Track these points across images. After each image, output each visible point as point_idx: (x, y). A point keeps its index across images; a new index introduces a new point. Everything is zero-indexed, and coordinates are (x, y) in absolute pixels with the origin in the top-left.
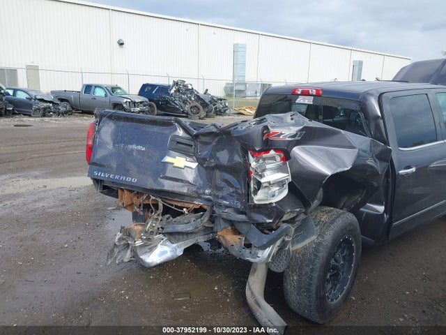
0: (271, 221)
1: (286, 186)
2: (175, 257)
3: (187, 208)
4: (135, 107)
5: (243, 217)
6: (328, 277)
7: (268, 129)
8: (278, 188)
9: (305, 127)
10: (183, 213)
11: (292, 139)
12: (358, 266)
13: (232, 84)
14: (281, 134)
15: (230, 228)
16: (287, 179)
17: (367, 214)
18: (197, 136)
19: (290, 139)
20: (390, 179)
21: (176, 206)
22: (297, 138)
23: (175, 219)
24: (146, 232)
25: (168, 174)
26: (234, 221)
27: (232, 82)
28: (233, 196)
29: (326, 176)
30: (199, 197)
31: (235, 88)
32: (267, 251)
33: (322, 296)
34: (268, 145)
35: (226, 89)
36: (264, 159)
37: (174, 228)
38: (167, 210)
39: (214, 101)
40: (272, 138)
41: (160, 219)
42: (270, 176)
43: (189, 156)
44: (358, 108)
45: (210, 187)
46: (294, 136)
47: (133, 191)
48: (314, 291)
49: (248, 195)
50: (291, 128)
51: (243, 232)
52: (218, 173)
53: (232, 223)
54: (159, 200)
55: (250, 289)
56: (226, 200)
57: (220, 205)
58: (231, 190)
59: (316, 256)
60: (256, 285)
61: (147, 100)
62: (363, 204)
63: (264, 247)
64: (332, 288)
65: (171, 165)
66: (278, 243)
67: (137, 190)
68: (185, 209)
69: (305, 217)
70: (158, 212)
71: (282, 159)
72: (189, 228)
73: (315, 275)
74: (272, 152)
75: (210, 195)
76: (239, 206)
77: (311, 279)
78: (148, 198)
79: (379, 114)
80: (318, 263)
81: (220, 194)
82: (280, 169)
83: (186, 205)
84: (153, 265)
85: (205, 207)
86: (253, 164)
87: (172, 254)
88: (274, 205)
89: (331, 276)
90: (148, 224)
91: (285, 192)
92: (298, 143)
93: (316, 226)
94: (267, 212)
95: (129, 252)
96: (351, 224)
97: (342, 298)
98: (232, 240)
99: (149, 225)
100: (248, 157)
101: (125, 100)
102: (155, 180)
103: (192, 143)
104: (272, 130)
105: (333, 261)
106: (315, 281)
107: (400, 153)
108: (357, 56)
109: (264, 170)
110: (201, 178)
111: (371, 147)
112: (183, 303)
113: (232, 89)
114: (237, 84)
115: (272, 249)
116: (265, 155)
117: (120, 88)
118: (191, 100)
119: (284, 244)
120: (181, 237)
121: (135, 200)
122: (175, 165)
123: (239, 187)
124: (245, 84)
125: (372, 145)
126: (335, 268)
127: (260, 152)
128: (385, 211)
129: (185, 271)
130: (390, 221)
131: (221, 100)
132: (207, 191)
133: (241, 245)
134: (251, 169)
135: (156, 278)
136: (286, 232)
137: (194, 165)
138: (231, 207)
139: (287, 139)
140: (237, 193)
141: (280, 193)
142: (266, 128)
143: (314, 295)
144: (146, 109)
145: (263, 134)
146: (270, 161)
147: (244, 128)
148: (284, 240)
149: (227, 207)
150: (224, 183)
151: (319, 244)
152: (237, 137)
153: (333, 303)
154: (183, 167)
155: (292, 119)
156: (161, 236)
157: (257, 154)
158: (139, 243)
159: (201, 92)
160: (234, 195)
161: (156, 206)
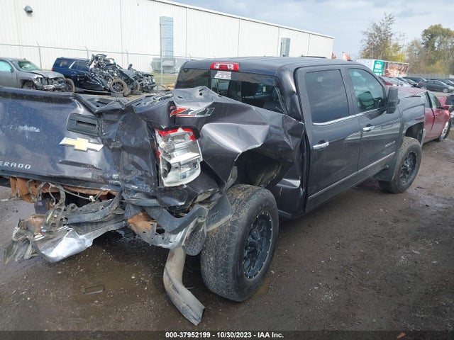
0: (183, 203)
1: (199, 166)
2: (84, 249)
3: (94, 195)
4: (48, 83)
5: (154, 202)
6: (246, 254)
7: (174, 105)
8: (189, 169)
9: (214, 103)
10: (89, 202)
11: (202, 116)
12: (276, 240)
13: (159, 59)
14: (189, 110)
15: (141, 214)
16: (198, 159)
17: (284, 189)
18: (100, 114)
19: (199, 116)
20: (305, 154)
21: (81, 194)
22: (206, 115)
23: (80, 209)
24: (47, 225)
25: (68, 159)
26: (145, 207)
27: (159, 57)
28: (142, 180)
29: (237, 154)
30: (106, 181)
31: (162, 64)
32: (180, 235)
33: (239, 274)
34: (175, 122)
35: (153, 64)
36: (173, 138)
37: (79, 218)
38: (70, 199)
39: (139, 77)
40: (178, 115)
41: (63, 208)
42: (180, 157)
43: (93, 137)
44: (274, 84)
45: (118, 171)
46: (204, 112)
47: (29, 180)
48: (231, 271)
49: (158, 177)
50: (200, 103)
51: (155, 218)
52: (125, 155)
53: (143, 209)
54: (61, 188)
55: (168, 274)
56: (134, 185)
57: (129, 191)
58: (140, 173)
59: (231, 235)
60: (173, 271)
61: (62, 76)
62: (279, 179)
63: (176, 232)
64: (250, 265)
65: (71, 149)
66: (192, 225)
67: (32, 178)
68: (91, 197)
69: (220, 196)
70: (60, 202)
71: (192, 138)
72: (98, 217)
73: (232, 254)
74: (180, 131)
75: (118, 179)
76: (149, 190)
77: (227, 259)
78: (47, 186)
79: (294, 89)
80: (234, 242)
81: (128, 178)
82: (191, 148)
83: (92, 192)
84: (58, 260)
85: (114, 193)
86: (162, 144)
87: (80, 245)
88: (186, 186)
89: (248, 253)
90: (48, 215)
91: (198, 173)
92: (208, 120)
93: (232, 204)
94: (178, 195)
95: (30, 248)
96: (266, 200)
97: (261, 273)
98: (143, 227)
99: (49, 217)
100: (155, 136)
101: (36, 76)
102: (54, 166)
103: (96, 122)
104: (179, 106)
105: (250, 239)
106: (231, 261)
107: (315, 129)
108: (285, 34)
109: (173, 150)
110: (108, 161)
111: (283, 122)
112: (96, 297)
113: (159, 64)
114: (164, 60)
115: (185, 233)
116: (172, 134)
117: (29, 62)
118: (113, 75)
119: (198, 226)
120: (90, 227)
121: (32, 189)
122: (76, 148)
123: (148, 169)
124: (174, 60)
125: (284, 121)
126: (252, 245)
127: (167, 130)
128: (301, 185)
129: (99, 262)
130: (306, 195)
131: (147, 76)
132: (114, 176)
133: (153, 231)
134: (159, 150)
135: (65, 273)
136: (199, 214)
137: (99, 147)
138: (141, 192)
139: (196, 116)
140: (146, 176)
141: (192, 173)
142: (172, 104)
143: (231, 275)
144: (62, 86)
145: (169, 111)
146: (179, 141)
147: (147, 103)
148: (197, 222)
149: (136, 192)
150: (133, 166)
151: (234, 223)
152: (140, 114)
153: (252, 279)
154: (85, 149)
155: (201, 94)
156: (66, 227)
157: (164, 132)
158: (39, 237)
159: (125, 67)
160: (143, 178)
161: (57, 195)
